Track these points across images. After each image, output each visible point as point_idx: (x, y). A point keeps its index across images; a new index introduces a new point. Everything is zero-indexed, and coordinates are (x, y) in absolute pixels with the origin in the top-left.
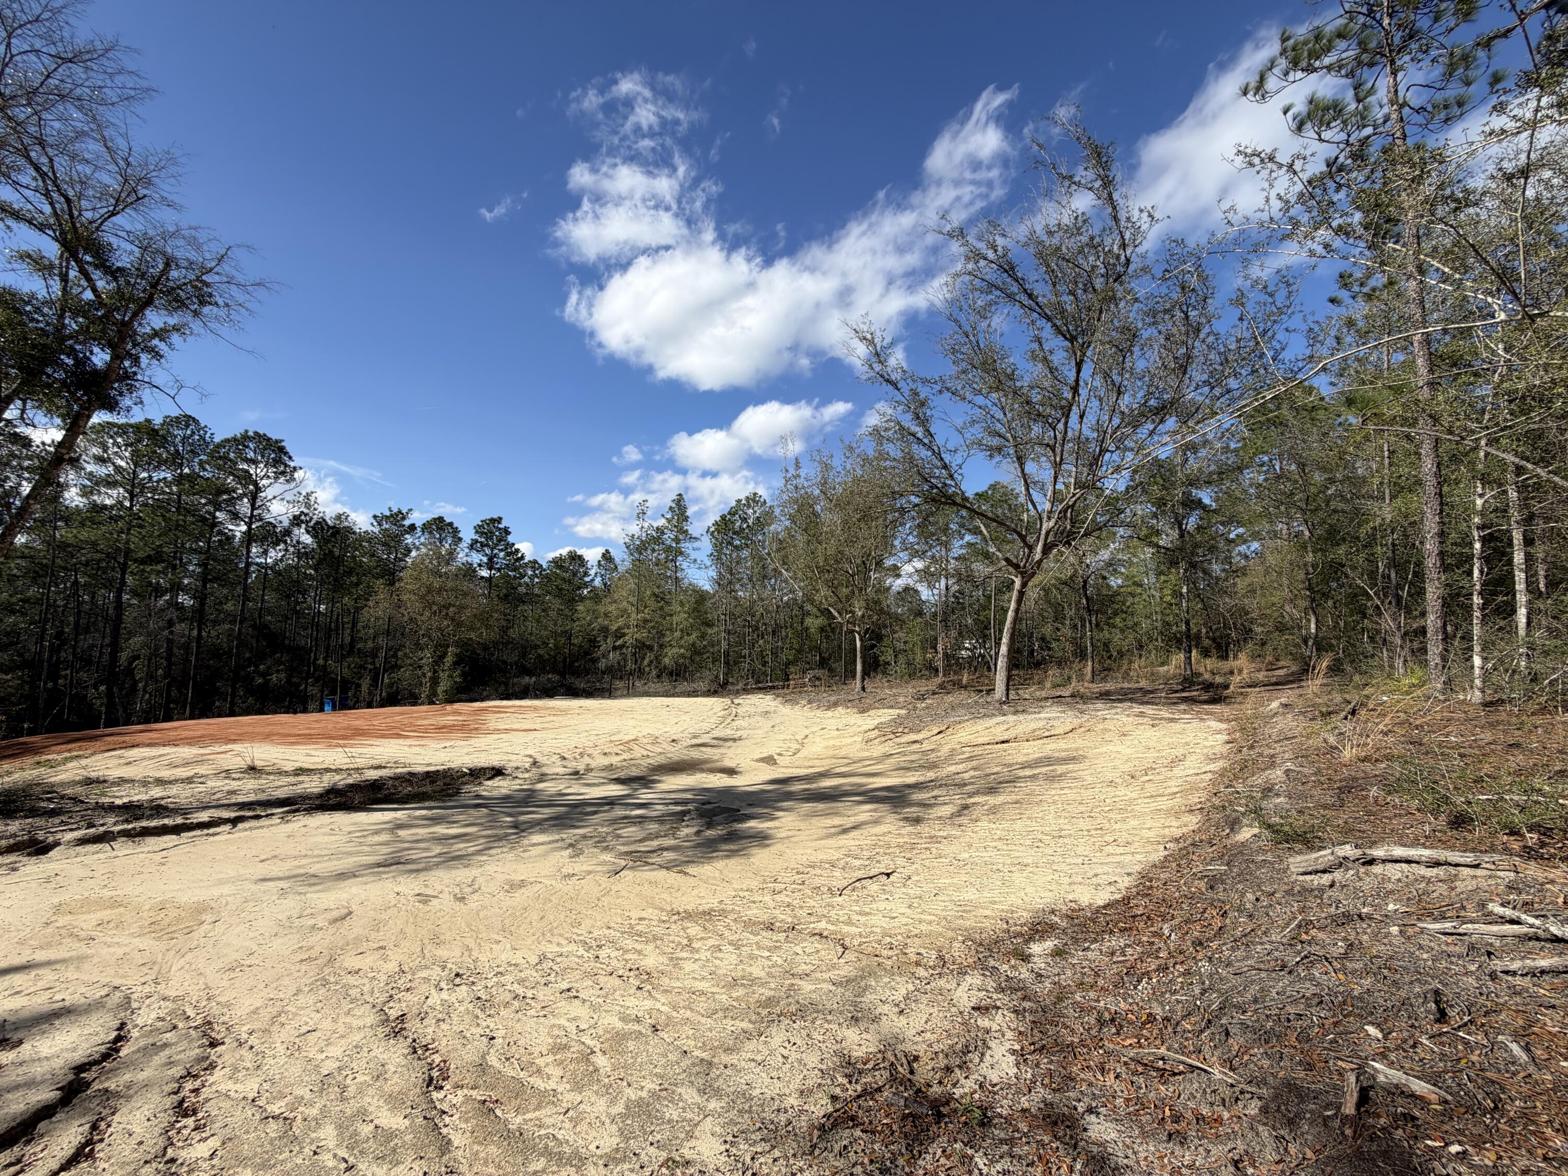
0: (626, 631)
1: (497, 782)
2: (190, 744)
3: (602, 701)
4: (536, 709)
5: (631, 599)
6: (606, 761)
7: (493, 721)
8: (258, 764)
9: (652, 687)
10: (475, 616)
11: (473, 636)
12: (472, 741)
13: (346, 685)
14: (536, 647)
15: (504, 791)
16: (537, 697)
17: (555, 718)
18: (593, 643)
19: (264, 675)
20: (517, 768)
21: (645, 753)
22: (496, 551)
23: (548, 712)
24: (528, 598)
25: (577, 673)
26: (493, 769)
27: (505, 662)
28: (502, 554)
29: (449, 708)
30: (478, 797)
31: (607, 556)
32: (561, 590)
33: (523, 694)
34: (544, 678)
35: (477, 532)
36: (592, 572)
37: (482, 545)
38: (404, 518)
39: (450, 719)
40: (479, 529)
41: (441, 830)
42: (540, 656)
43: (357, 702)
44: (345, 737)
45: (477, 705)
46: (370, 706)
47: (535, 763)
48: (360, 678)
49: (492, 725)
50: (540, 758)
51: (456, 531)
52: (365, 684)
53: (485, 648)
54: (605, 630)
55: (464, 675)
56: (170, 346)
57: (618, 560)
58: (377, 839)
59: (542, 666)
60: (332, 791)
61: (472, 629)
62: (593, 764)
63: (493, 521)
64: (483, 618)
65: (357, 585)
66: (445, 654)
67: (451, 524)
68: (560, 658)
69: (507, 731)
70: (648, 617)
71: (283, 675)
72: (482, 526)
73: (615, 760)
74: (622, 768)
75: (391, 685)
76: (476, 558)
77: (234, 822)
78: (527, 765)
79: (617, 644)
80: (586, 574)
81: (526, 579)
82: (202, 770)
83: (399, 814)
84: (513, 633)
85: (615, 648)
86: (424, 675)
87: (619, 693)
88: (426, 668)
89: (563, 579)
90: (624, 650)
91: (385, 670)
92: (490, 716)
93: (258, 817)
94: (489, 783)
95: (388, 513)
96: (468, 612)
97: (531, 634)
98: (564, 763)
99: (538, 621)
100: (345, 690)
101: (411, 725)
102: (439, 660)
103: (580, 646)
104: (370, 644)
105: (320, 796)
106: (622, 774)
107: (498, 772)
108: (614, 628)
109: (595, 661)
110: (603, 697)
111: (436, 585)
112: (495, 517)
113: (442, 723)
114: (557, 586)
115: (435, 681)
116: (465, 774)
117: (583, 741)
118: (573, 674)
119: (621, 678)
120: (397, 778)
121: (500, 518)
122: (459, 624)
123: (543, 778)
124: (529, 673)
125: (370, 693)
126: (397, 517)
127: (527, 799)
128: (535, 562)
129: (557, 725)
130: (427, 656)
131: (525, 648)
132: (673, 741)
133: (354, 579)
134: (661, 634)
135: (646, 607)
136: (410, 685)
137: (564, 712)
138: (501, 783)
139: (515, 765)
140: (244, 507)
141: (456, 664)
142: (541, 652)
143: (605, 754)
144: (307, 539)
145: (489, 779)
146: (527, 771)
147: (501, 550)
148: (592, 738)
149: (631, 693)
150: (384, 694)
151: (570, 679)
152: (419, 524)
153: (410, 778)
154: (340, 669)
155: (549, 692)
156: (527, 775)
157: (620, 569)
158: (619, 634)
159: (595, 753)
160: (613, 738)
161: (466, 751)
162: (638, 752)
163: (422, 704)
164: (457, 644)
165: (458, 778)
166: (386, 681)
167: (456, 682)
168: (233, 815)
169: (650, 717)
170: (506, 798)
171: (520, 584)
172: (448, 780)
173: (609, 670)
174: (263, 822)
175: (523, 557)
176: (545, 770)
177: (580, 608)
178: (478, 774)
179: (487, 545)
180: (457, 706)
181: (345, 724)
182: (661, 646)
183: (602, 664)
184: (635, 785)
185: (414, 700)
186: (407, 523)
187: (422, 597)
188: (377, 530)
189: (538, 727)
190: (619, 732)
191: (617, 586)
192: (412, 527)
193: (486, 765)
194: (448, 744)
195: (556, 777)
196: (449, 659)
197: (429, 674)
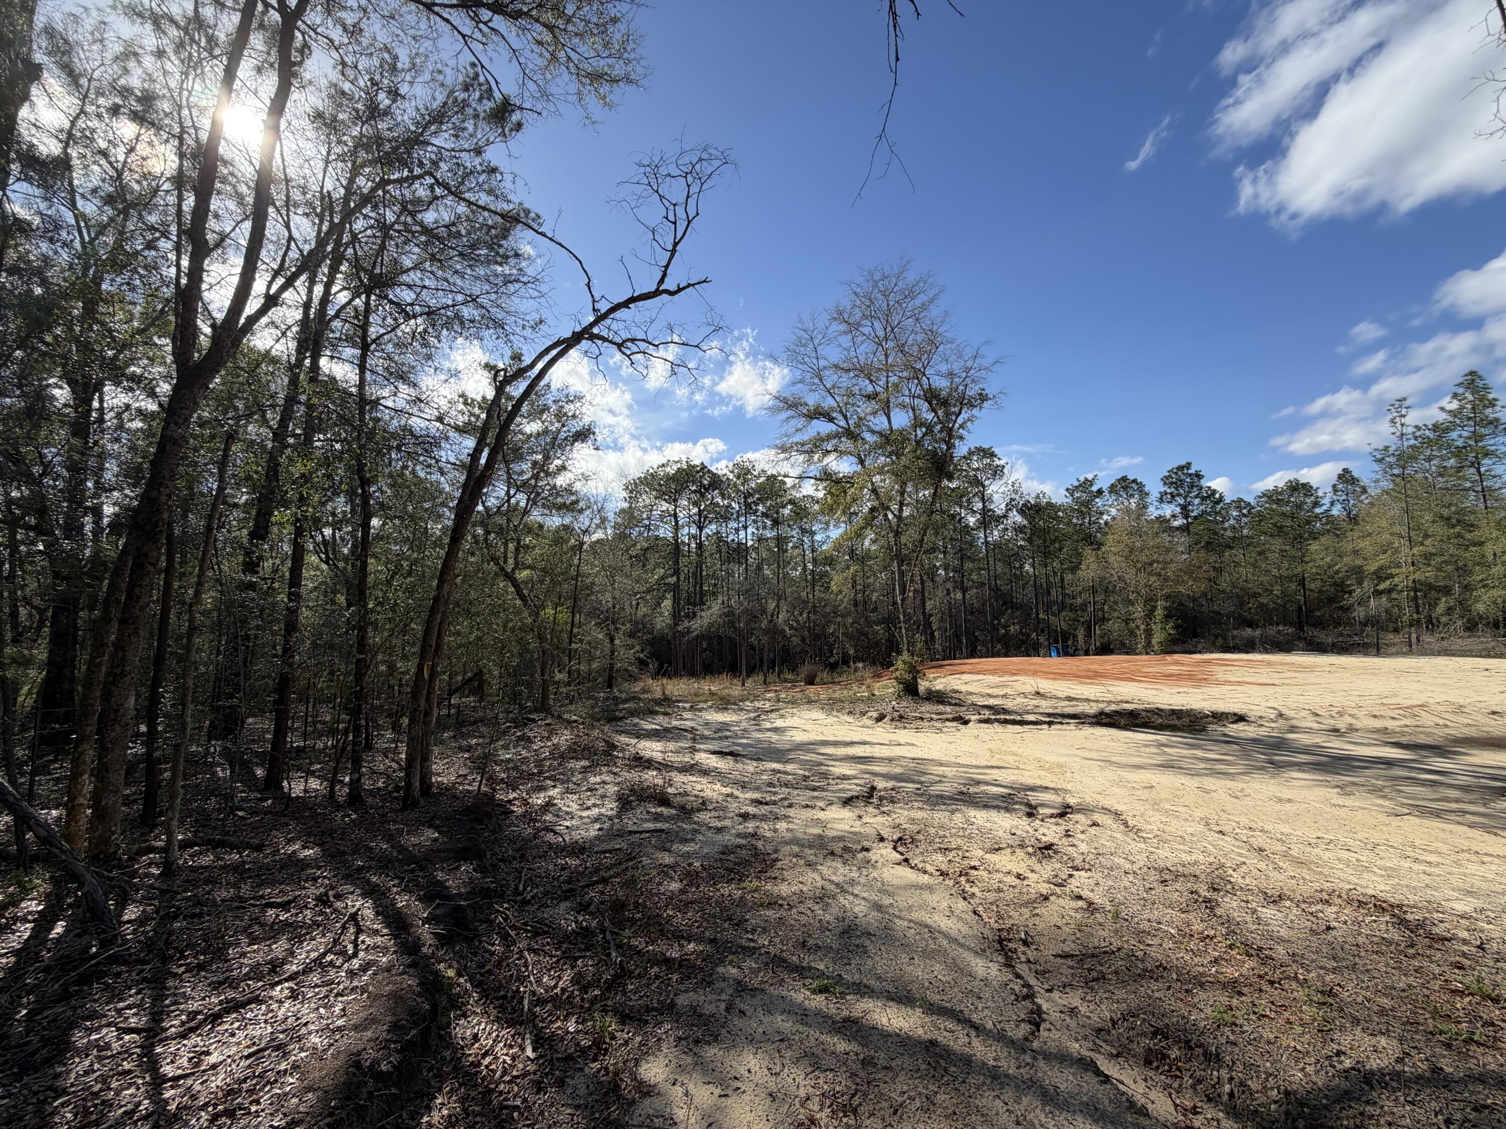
0: (1394, 571)
1: (1241, 726)
2: (994, 674)
3: (1365, 659)
4: (1269, 664)
5: (1397, 529)
6: (1378, 724)
7: (1220, 673)
8: (1041, 691)
9: (1458, 643)
10: (1181, 570)
11: (1181, 589)
12: (1205, 690)
13: (1065, 635)
14: (1255, 595)
15: (1251, 735)
16: (1266, 651)
17: (1297, 675)
18: (1342, 588)
19: (1005, 627)
20: (1261, 717)
21: (1441, 722)
22: (1189, 499)
23: (1287, 667)
24: (1237, 541)
25: (1320, 624)
26: (1235, 714)
27: (1218, 613)
28: (1197, 501)
29: (1169, 658)
30: (1225, 735)
31: (1346, 477)
32: (1281, 527)
33: (1248, 647)
34: (1272, 631)
35: (1165, 484)
36: (1326, 501)
37: (1173, 496)
38: (1091, 485)
39: (1174, 669)
40: (1166, 481)
41: (1199, 753)
42: (1262, 605)
43: (1076, 650)
44: (1090, 678)
45: (1197, 656)
46: (1087, 653)
47: (1281, 715)
48: (1075, 630)
49: (1221, 676)
50: (1285, 711)
51: (1141, 486)
52: (1081, 634)
53: (1194, 600)
54: (1358, 573)
55: (1176, 627)
56: (969, 432)
57: (1365, 480)
58: (1148, 750)
59: (1267, 616)
60: (1102, 713)
61: (1177, 582)
62: (1358, 724)
63: (1181, 468)
64: (1190, 571)
65: (1060, 549)
66: (1153, 609)
67: (1135, 481)
68: (1292, 608)
69: (1239, 683)
70: (1431, 549)
71: (1017, 627)
72: (1170, 476)
73: (1390, 724)
74: (1403, 734)
75: (1102, 637)
76: (1168, 510)
77: (1050, 724)
78: (1272, 716)
79: (1381, 587)
80: (1316, 504)
81: (1232, 522)
82: (1008, 691)
83: (1159, 737)
84: (1224, 584)
85: (1378, 593)
86: (1138, 627)
87: (1393, 650)
88: (1139, 622)
89: (1284, 514)
90: (1394, 595)
91: (1095, 624)
92: (1216, 669)
93: (1061, 723)
94: (1234, 726)
95: (1077, 484)
96: (1173, 566)
97: (1246, 581)
98: (1317, 719)
99: (1254, 566)
100: (1065, 640)
101: (1140, 672)
102: (1150, 614)
103: (1320, 591)
104: (1079, 601)
105: (1095, 716)
106: (1404, 740)
107: (1240, 718)
108: (1372, 567)
109: (1348, 609)
110: (1367, 654)
111: (1138, 544)
112: (1183, 463)
113: (1168, 672)
114: (1275, 525)
115: (1149, 633)
116: (1207, 716)
117: (1339, 700)
118: (1314, 625)
119: (1396, 630)
120: (1147, 711)
121: (1189, 464)
122: (1166, 579)
123: (1293, 729)
124: (1251, 624)
125: (1085, 642)
126: (1086, 485)
127: (1279, 744)
128: (1240, 500)
129: (1301, 682)
130: (1138, 611)
131: (1242, 597)
132: (1494, 713)
133: (1057, 545)
134: (1464, 571)
135: (1426, 536)
136: (1120, 636)
137: (1311, 669)
138: (1247, 728)
139: (1260, 714)
140: (979, 506)
141: (1168, 617)
142: (1264, 601)
143: (1375, 716)
144: (1019, 519)
145: (1232, 723)
146: (1272, 721)
147: (1196, 497)
148: (1353, 698)
149: (1412, 649)
150: (1098, 644)
151: (1311, 632)
152: (1105, 486)
153: (1158, 712)
154: (1060, 622)
155: (1283, 646)
156: (1274, 725)
157: (1372, 491)
158: (1380, 575)
159: (1360, 714)
160: (1385, 701)
161: (1201, 697)
162: (1427, 719)
163: (1140, 653)
164: (1167, 597)
165: (1202, 718)
166: (1098, 632)
167: (1170, 634)
168: (1048, 719)
169: (1450, 682)
170: (1255, 741)
171: (1225, 529)
172: (1192, 718)
173: (1371, 622)
174: (1065, 727)
175: (1221, 499)
176: (1295, 722)
177: (1314, 547)
178: (1219, 717)
179: (1179, 495)
180: (1176, 657)
181: (1084, 667)
182: (1467, 588)
183: (1359, 613)
184: (1423, 753)
185: (1129, 650)
186: (1095, 488)
187: (1127, 558)
188: (1069, 500)
189: (1277, 682)
190: (1396, 696)
191: (1369, 514)
192: (1100, 492)
193: (1227, 711)
194: (1181, 690)
195: (1308, 731)
196: (1159, 613)
197: (1142, 627)
